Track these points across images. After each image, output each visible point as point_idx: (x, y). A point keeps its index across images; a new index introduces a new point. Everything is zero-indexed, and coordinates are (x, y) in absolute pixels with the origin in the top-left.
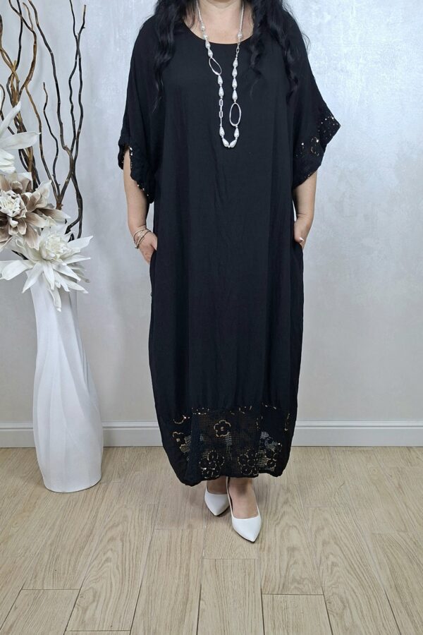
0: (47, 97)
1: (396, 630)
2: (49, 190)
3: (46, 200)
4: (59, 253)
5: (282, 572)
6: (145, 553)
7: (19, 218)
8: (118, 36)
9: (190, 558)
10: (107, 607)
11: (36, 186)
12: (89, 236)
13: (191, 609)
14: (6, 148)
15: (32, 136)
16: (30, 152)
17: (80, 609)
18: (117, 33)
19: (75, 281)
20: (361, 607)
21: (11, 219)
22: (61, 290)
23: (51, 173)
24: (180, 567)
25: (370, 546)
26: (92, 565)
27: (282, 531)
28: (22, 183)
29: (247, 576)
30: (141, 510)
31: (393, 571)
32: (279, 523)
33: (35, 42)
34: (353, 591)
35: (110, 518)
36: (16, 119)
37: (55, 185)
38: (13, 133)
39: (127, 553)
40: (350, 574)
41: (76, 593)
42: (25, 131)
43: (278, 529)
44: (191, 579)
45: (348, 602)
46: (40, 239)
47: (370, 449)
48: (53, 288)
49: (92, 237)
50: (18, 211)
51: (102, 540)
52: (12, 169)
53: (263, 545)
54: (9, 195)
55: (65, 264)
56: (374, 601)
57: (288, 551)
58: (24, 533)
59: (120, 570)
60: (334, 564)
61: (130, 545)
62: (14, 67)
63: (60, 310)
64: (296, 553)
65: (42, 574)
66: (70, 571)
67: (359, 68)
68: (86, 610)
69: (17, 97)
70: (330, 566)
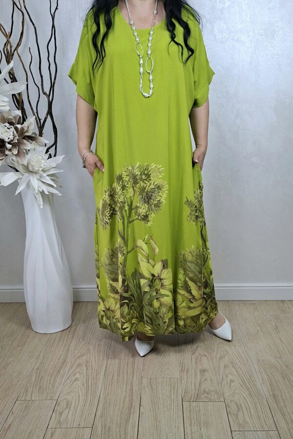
0: (32, 57)
1: (274, 425)
2: (34, 123)
3: (32, 130)
4: (41, 167)
5: (196, 387)
6: (102, 374)
7: (13, 142)
9: (133, 377)
10: (76, 411)
11: (24, 120)
12: (61, 155)
13: (134, 412)
14: (3, 93)
15: (21, 85)
16: (20, 96)
17: (57, 413)
19: (52, 186)
20: (250, 411)
21: (7, 144)
22: (42, 193)
23: (35, 111)
24: (127, 384)
25: (257, 369)
26: (66, 383)
27: (197, 359)
28: (15, 118)
29: (173, 390)
30: (99, 345)
31: (271, 385)
32: (193, 354)
33: (23, 19)
34: (245, 398)
35: (78, 351)
36: (10, 73)
37: (38, 119)
38: (8, 83)
39: (90, 374)
40: (243, 387)
41: (55, 402)
42: (16, 81)
43: (193, 358)
44: (134, 392)
45: (241, 406)
46: (28, 157)
47: (254, 302)
48: (37, 192)
49: (64, 156)
50: (11, 137)
51: (72, 367)
52: (8, 108)
53: (183, 368)
54: (6, 126)
55: (45, 175)
56: (259, 406)
57: (200, 373)
58: (18, 362)
59: (85, 386)
60: (231, 381)
61: (92, 369)
62: (8, 36)
63: (42, 207)
64: (206, 373)
65: (31, 390)
66: (51, 387)
67: (249, 39)
68: (62, 414)
69: (11, 57)
70: (229, 382)
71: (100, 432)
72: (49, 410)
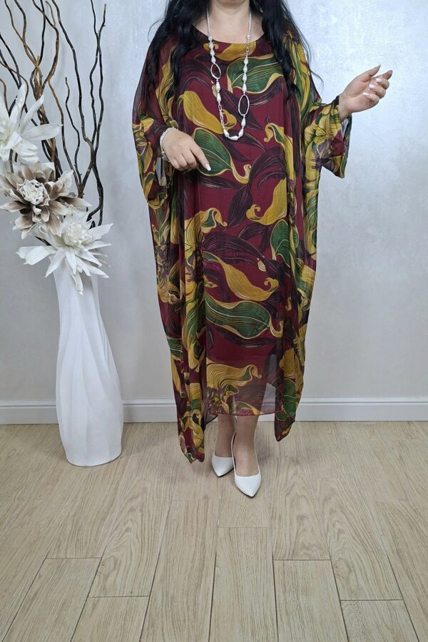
0: (69, 91)
1: (398, 592)
2: (71, 180)
3: (68, 189)
4: (81, 239)
5: (292, 539)
6: (164, 522)
7: (42, 205)
8: (136, 34)
9: (205, 527)
10: (127, 574)
11: (58, 176)
12: (110, 223)
13: (207, 574)
14: (30, 139)
15: (55, 128)
16: (52, 143)
17: (102, 576)
18: (136, 31)
19: (96, 266)
20: (365, 572)
21: (35, 207)
22: (83, 274)
23: (73, 163)
24: (197, 536)
25: (374, 514)
26: (113, 535)
27: (293, 501)
28: (45, 172)
29: (260, 543)
30: (159, 483)
31: (394, 537)
32: (288, 494)
33: (58, 39)
34: (358, 556)
35: (130, 490)
36: (39, 112)
37: (77, 175)
38: (36, 125)
39: (147, 523)
40: (356, 540)
41: (98, 561)
42: (48, 123)
43: (287, 501)
44: (207, 547)
45: (353, 566)
46: (64, 225)
47: (371, 423)
48: (75, 272)
49: (112, 224)
50: (41, 199)
51: (122, 512)
52: (36, 159)
53: (274, 513)
54: (33, 184)
55: (86, 250)
56: (377, 565)
57: (298, 520)
58: (48, 505)
59: (140, 539)
60: (340, 531)
61: (149, 516)
62: (37, 62)
63: (82, 293)
64: (305, 521)
65: (65, 545)
66: (92, 541)
68: (108, 577)
69: (40, 91)
70: (336, 534)
71: (160, 602)
72: (91, 572)
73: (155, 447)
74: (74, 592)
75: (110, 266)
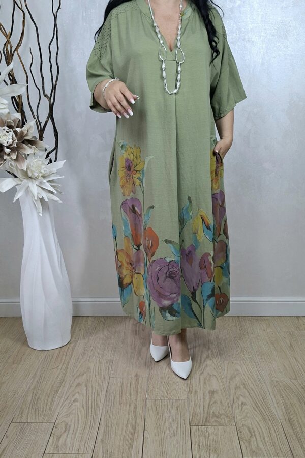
0: (32, 58)
1: (290, 452)
2: (34, 126)
3: (31, 133)
4: (41, 173)
5: (205, 410)
7: (11, 147)
8: (84, 15)
9: (137, 399)
10: (76, 433)
11: (24, 124)
12: (63, 160)
13: (138, 437)
14: (2, 96)
15: (21, 87)
16: (19, 98)
17: (55, 437)
18: (84, 12)
19: (52, 193)
20: (264, 436)
21: (5, 148)
22: (42, 200)
23: (35, 114)
24: (130, 406)
25: (270, 390)
26: (64, 405)
27: (205, 379)
28: (14, 121)
29: (179, 413)
30: (100, 363)
31: (286, 408)
32: (203, 372)
33: (24, 18)
34: (258, 423)
35: (77, 369)
36: (9, 74)
37: (38, 123)
38: (7, 85)
39: (90, 395)
40: (256, 410)
41: (52, 425)
42: (16, 83)
43: (202, 378)
44: (138, 415)
45: (254, 431)
46: (27, 162)
47: (269, 317)
48: (36, 198)
49: (65, 161)
50: (10, 141)
51: (71, 386)
52: (7, 111)
53: (191, 389)
54: (4, 130)
55: (45, 181)
56: (273, 431)
57: (209, 394)
58: (13, 380)
59: (85, 407)
60: (243, 404)
61: (92, 389)
62: (8, 36)
63: (41, 215)
64: (215, 395)
65: (27, 411)
66: (48, 409)
67: (261, 39)
68: (60, 437)
69: (11, 58)
70: (240, 405)
72: (46, 434)
73: (97, 336)
74: (34, 449)
75: (63, 193)
